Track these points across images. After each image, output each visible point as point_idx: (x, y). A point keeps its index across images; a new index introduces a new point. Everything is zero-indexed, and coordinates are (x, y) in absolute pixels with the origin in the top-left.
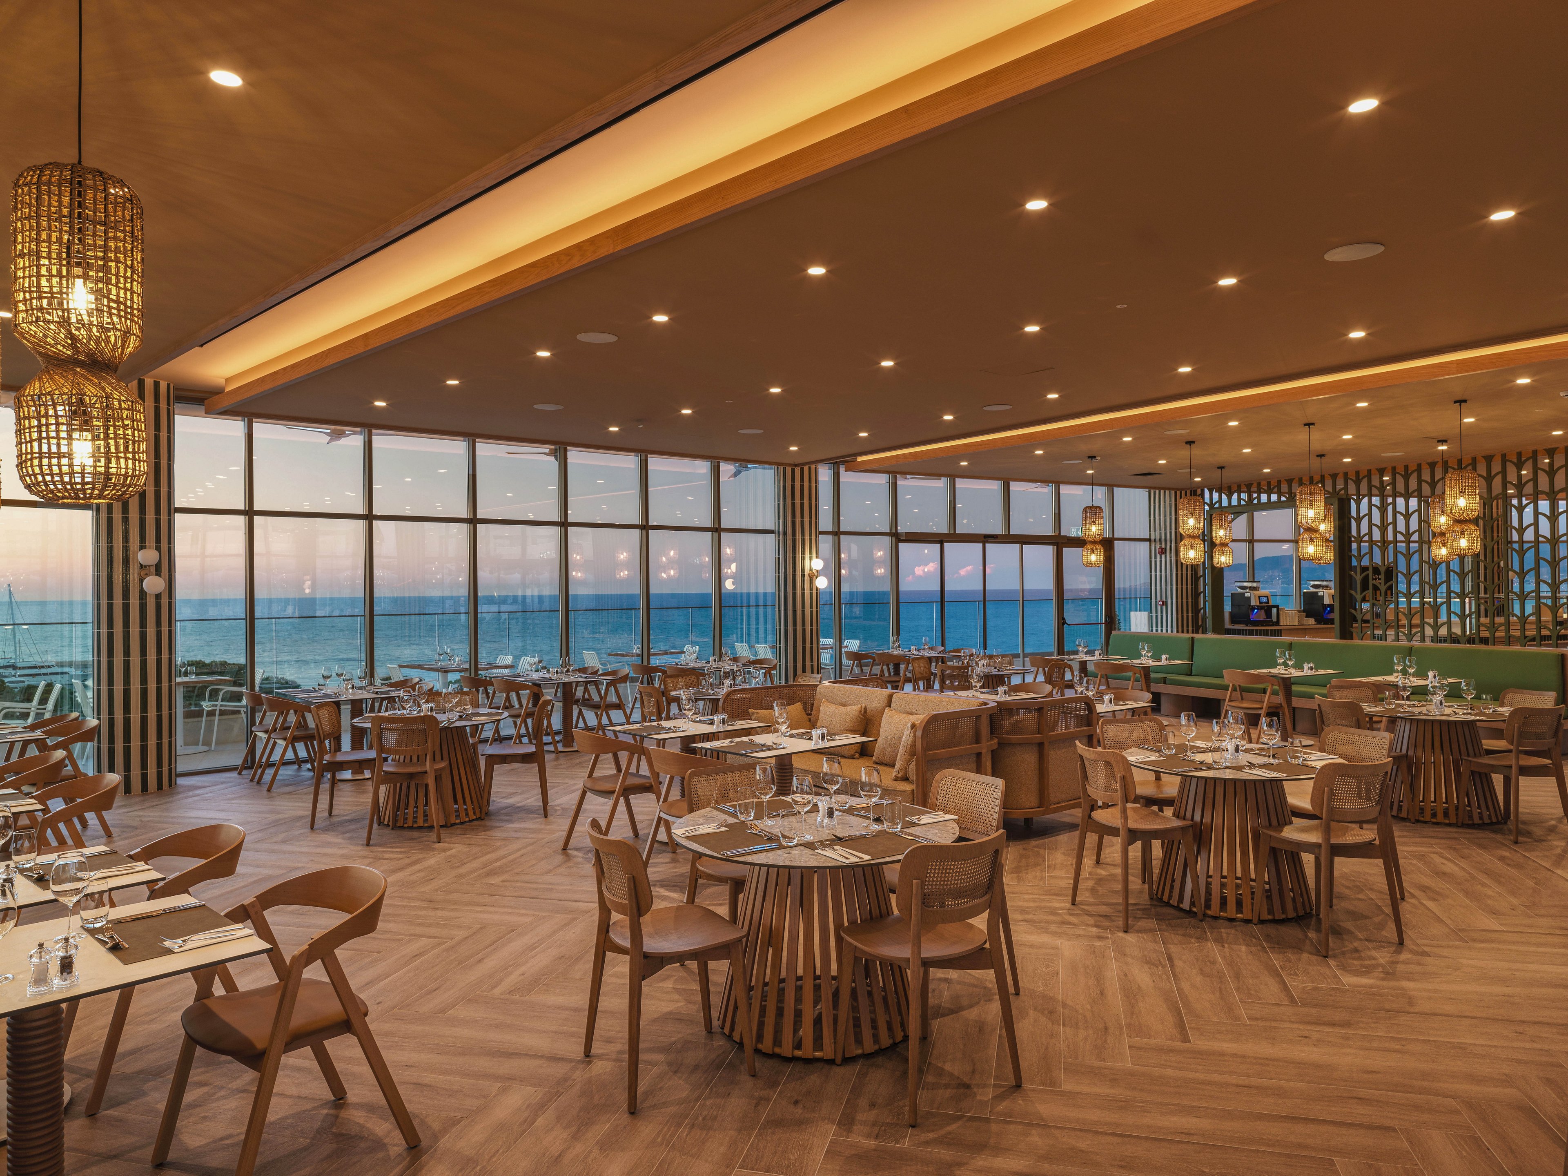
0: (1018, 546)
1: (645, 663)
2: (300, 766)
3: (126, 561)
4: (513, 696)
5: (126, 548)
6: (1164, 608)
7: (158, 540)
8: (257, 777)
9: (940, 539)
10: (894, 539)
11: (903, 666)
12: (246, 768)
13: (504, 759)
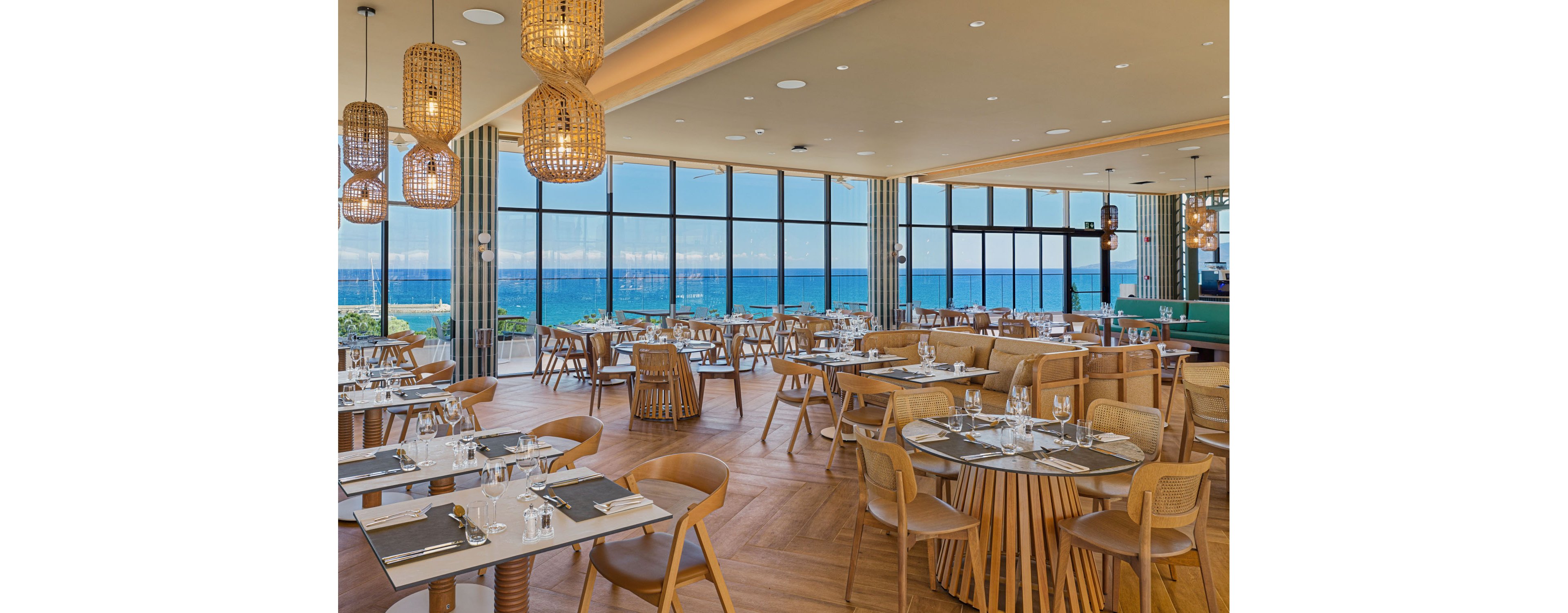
0: (1038, 235)
1: (781, 313)
2: (568, 374)
3: (471, 240)
4: (700, 332)
5: (471, 233)
6: (1149, 281)
7: (489, 228)
8: (546, 380)
9: (982, 230)
10: (949, 229)
11: (956, 319)
12: (537, 374)
13: (712, 375)
